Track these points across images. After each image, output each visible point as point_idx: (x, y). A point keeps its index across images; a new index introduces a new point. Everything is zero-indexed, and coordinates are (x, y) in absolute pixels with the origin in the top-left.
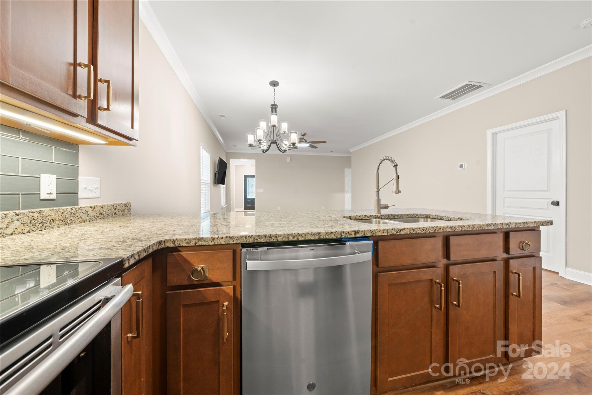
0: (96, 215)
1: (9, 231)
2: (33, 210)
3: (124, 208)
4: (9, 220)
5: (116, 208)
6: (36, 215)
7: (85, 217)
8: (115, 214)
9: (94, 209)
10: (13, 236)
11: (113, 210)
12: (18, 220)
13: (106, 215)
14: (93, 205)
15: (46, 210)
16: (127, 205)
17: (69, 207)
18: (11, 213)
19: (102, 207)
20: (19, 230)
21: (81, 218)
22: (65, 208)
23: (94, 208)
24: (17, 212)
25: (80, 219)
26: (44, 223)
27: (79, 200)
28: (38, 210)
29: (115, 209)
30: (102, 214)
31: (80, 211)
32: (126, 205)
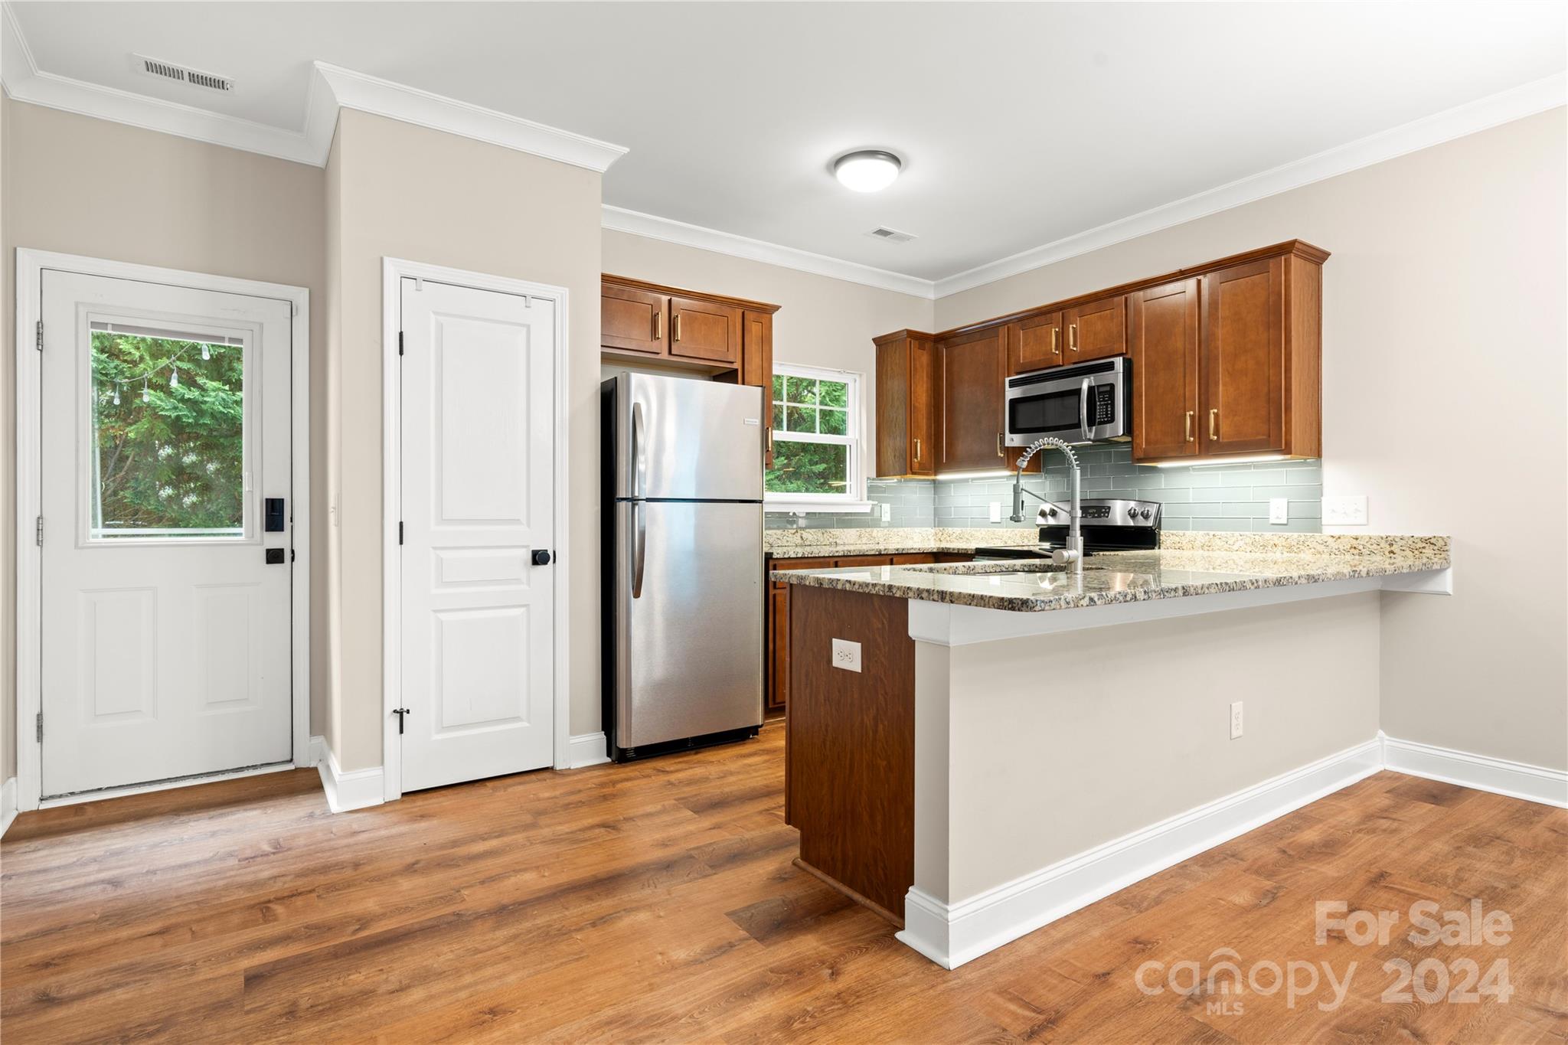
0: (1342, 548)
1: (1235, 547)
2: (1255, 533)
3: (1420, 545)
4: (1234, 539)
5: (1394, 543)
6: (1257, 537)
7: (1321, 548)
8: (1392, 552)
9: (1339, 540)
10: (1238, 552)
11: (1383, 544)
12: (1242, 540)
13: (1365, 551)
14: (1336, 534)
15: (1268, 535)
16: (1432, 541)
17: (1296, 535)
18: (1237, 534)
19: (1357, 539)
20: (1243, 548)
21: (1314, 548)
22: (1290, 534)
23: (1339, 538)
24: (1241, 533)
25: (1313, 550)
26: (1265, 546)
27: (1323, 527)
28: (1260, 533)
29: (1391, 545)
30: (1355, 548)
31: (1312, 539)
32: (1428, 541)
